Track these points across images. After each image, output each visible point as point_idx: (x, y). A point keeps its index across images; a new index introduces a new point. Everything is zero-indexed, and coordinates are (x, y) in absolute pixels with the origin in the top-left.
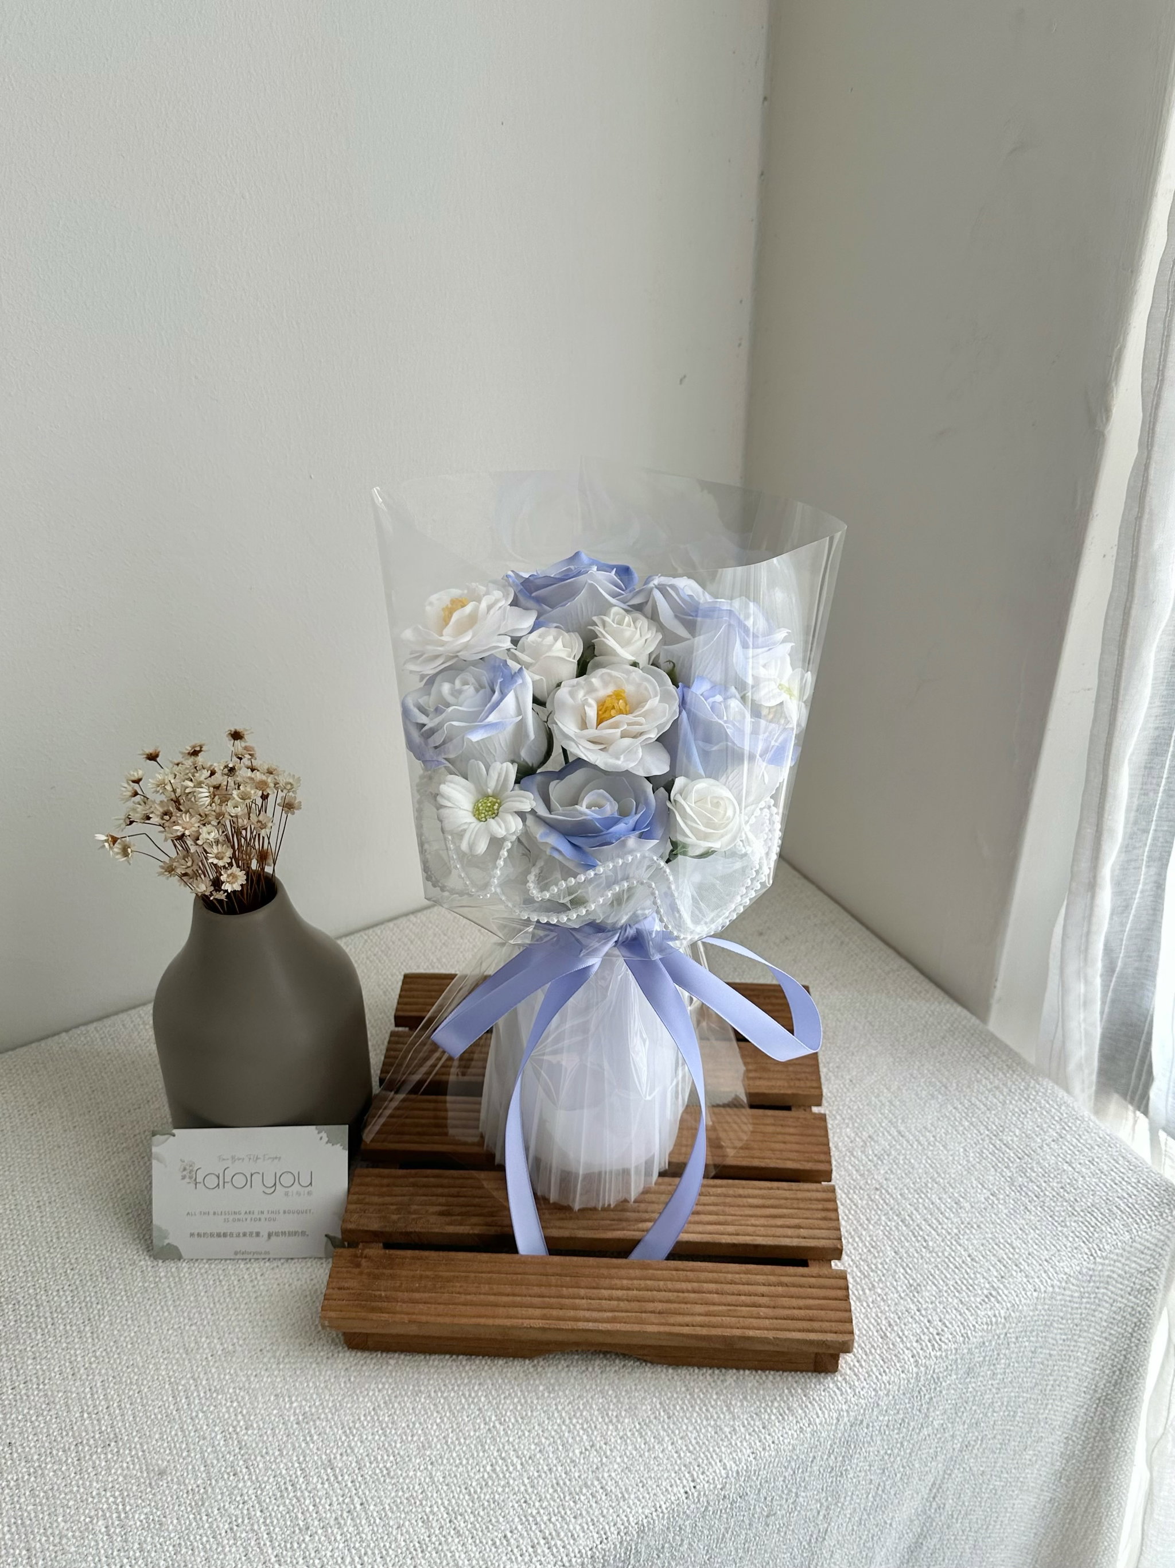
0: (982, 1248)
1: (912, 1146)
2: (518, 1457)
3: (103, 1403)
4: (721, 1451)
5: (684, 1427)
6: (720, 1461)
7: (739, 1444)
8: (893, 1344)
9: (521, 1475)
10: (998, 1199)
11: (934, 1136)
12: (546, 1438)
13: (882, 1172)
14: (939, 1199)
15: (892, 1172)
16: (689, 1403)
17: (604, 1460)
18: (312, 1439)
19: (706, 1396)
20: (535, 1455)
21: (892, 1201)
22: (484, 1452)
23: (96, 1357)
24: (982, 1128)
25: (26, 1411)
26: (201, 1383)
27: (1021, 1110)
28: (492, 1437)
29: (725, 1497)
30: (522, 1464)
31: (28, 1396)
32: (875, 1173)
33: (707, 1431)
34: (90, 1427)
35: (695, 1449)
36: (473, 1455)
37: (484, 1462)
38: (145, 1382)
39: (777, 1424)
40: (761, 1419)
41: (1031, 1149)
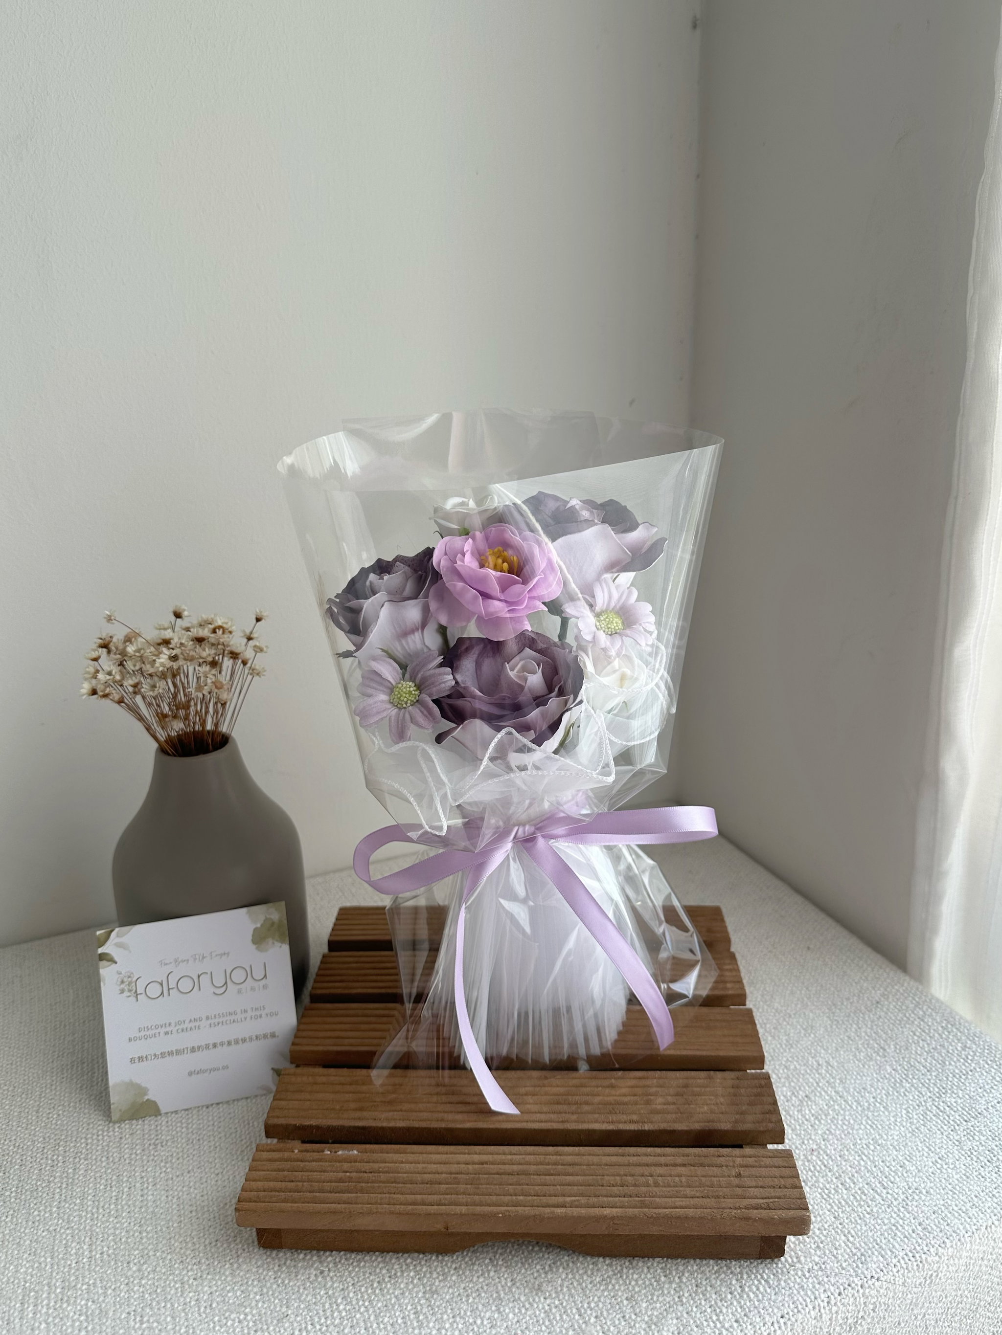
26: (55, 1291)
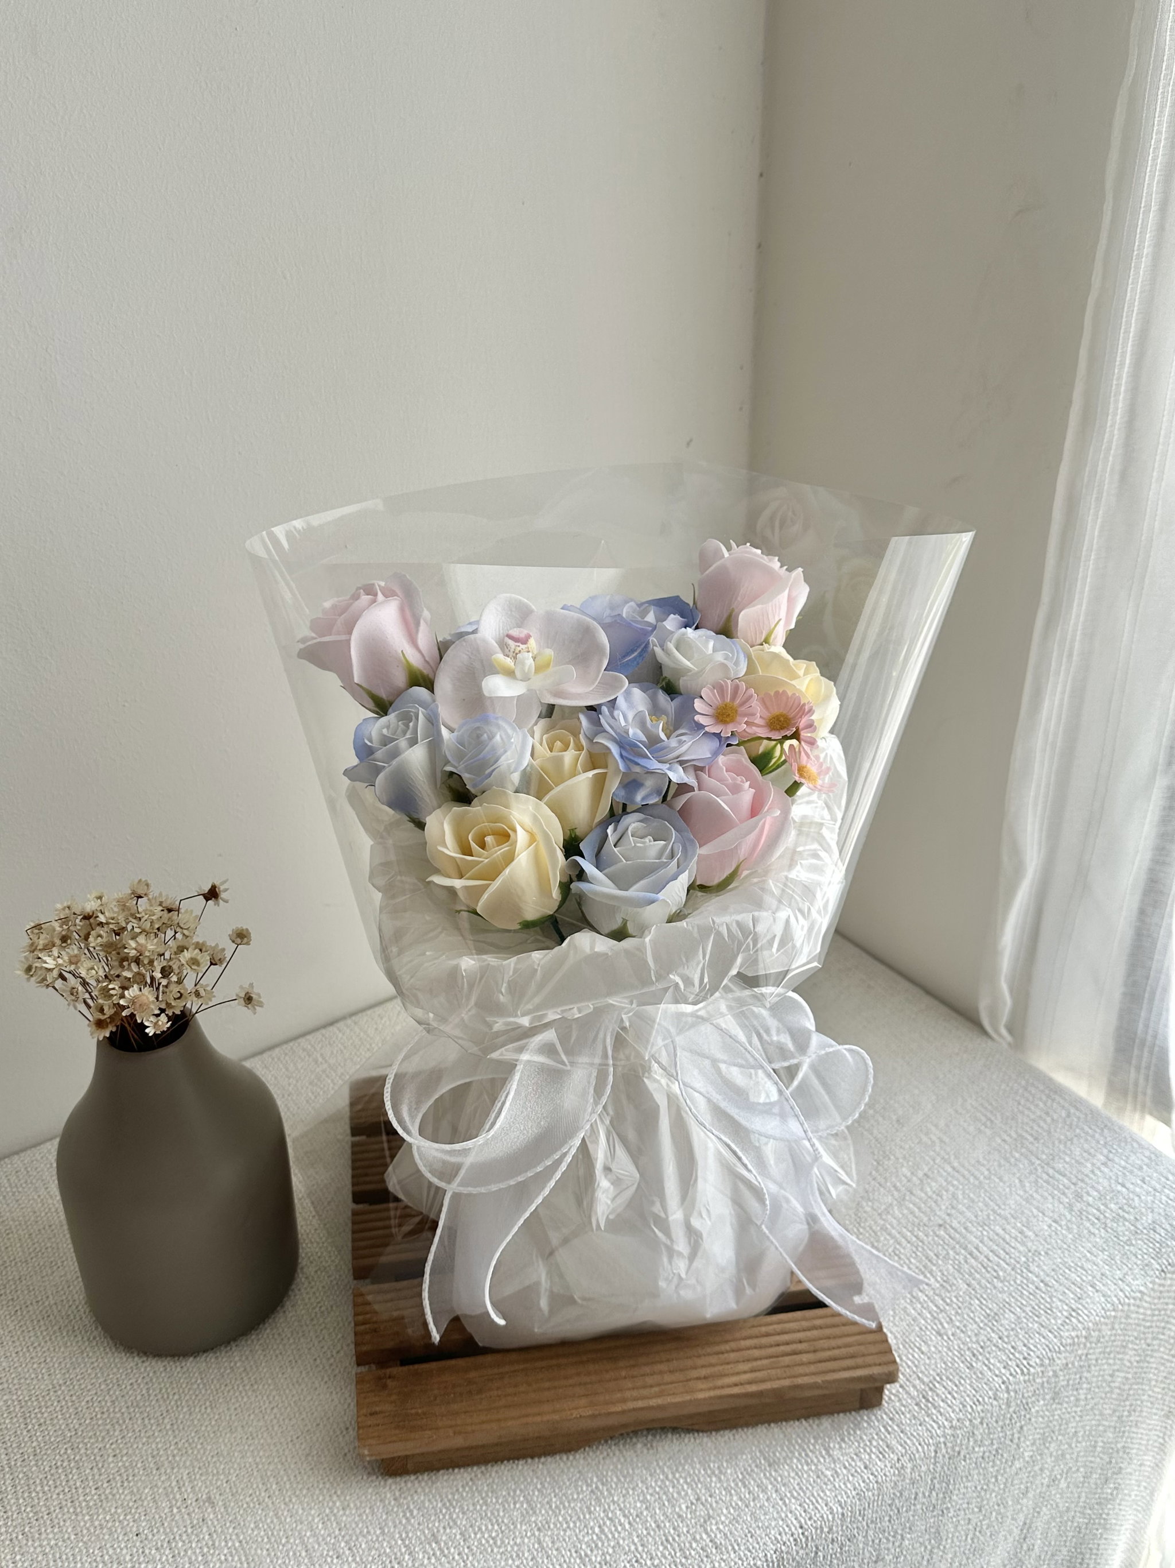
0: (1053, 1273)
1: (968, 1179)
2: (625, 1516)
3: (191, 1496)
4: (825, 1495)
5: (786, 1474)
6: (826, 1505)
7: (843, 1486)
8: (981, 1373)
9: (630, 1534)
10: (1061, 1226)
11: (988, 1170)
12: (651, 1495)
13: (943, 1207)
14: (1004, 1230)
15: (953, 1207)
16: (789, 1449)
17: (711, 1512)
18: (412, 1514)
19: (803, 1441)
20: (642, 1513)
21: (957, 1236)
22: (590, 1513)
23: (179, 1450)
24: (1034, 1159)
25: (113, 1510)
27: (1066, 1137)
28: (597, 1498)
29: (833, 1540)
30: (630, 1523)
31: (114, 1495)
32: (936, 1209)
33: (809, 1476)
34: (180, 1522)
35: (799, 1494)
36: (579, 1518)
37: (592, 1524)
38: (232, 1471)
39: (879, 1463)
40: (861, 1460)
41: (1083, 1173)
